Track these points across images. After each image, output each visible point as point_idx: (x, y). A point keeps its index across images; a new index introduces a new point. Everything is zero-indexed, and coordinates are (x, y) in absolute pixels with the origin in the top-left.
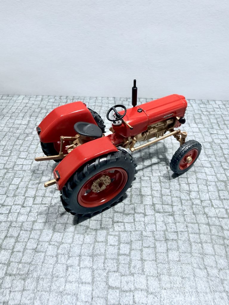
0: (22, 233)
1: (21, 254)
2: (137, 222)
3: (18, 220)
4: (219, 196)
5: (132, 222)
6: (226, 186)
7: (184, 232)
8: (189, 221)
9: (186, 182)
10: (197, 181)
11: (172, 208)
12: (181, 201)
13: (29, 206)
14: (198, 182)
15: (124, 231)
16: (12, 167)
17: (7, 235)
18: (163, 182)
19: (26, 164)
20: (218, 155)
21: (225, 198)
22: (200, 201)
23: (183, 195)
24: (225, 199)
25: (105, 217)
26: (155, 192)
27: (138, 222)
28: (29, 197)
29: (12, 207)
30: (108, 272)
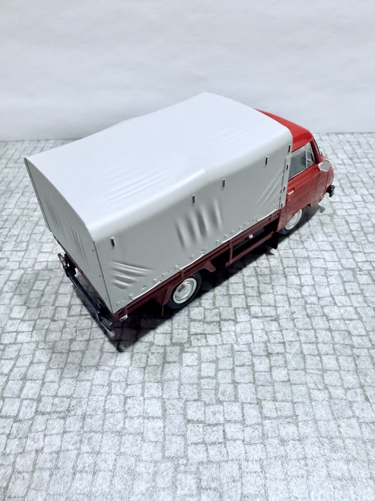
0: (54, 356)
1: (56, 385)
2: (224, 332)
3: (47, 339)
4: (345, 290)
5: (217, 333)
6: (354, 275)
7: (294, 341)
8: (301, 327)
9: (295, 274)
10: (311, 271)
11: (276, 310)
12: (289, 300)
13: (62, 320)
14: (313, 271)
15: (206, 346)
16: (31, 266)
17: (32, 361)
18: (261, 275)
19: (52, 260)
20: (343, 232)
21: (354, 292)
22: (316, 298)
23: (291, 292)
24: (353, 294)
25: (176, 327)
26: (249, 290)
27: (227, 333)
28: (61, 307)
29: (36, 322)
30: (186, 401)
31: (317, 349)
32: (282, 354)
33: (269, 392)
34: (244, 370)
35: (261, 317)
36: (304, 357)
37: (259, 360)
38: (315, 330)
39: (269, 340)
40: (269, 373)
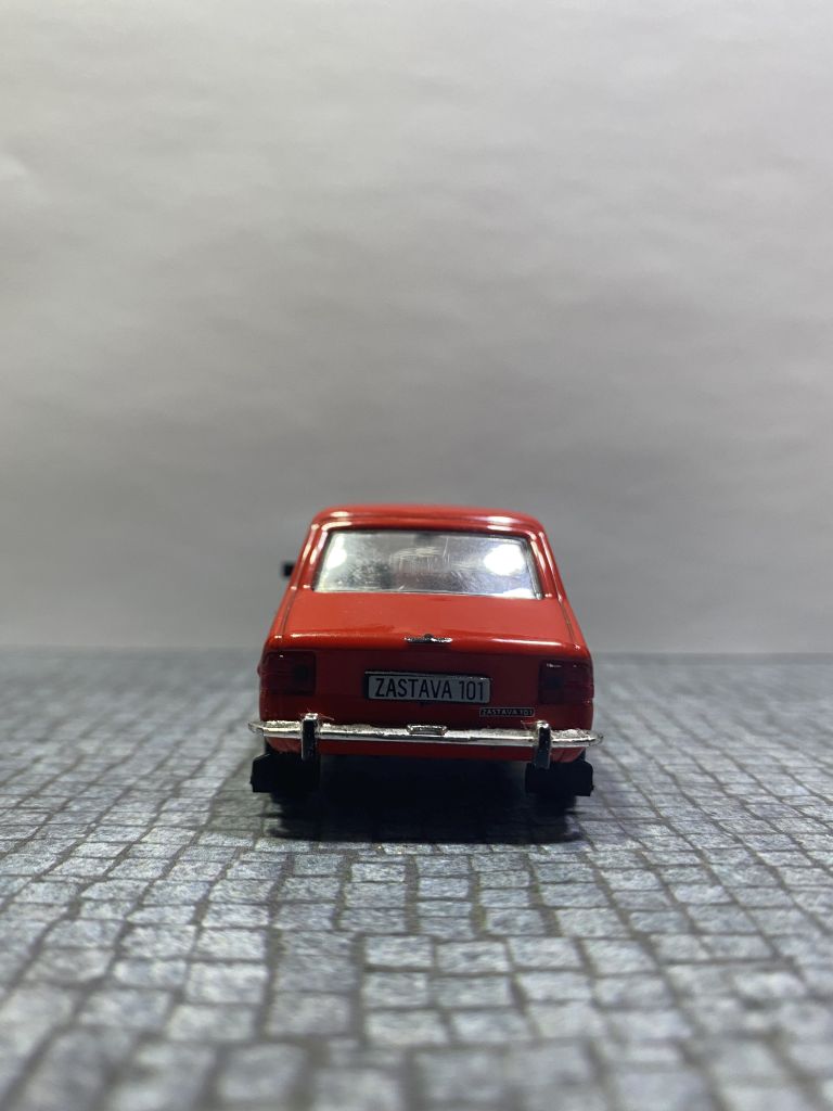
31: (809, 857)
32: (695, 866)
33: (669, 920)
34: (575, 889)
35: (613, 820)
36: (772, 870)
37: (620, 876)
38: (789, 835)
39: (646, 848)
40: (662, 893)
